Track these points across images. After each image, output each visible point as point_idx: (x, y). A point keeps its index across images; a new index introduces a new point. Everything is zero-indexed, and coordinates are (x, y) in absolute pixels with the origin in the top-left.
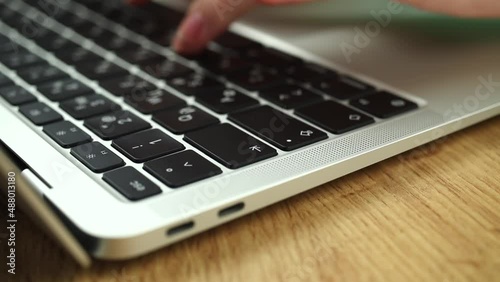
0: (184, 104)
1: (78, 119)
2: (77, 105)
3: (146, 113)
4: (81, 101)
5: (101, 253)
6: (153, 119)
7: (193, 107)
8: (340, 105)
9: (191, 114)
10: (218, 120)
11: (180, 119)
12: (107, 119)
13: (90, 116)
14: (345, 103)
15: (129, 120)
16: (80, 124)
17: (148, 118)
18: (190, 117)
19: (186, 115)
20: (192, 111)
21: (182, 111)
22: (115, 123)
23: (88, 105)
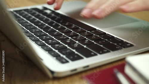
0: (76, 43)
1: (50, 45)
2: (49, 42)
3: (66, 44)
4: (50, 41)
5: (55, 75)
6: (68, 46)
7: (78, 43)
8: (115, 45)
9: (77, 45)
10: (83, 47)
11: (74, 46)
12: (57, 45)
13: (53, 45)
14: (116, 44)
15: (62, 46)
16: (50, 46)
17: (66, 46)
18: (77, 46)
19: (76, 45)
20: (77, 44)
21: (75, 44)
22: (59, 46)
23: (52, 42)
